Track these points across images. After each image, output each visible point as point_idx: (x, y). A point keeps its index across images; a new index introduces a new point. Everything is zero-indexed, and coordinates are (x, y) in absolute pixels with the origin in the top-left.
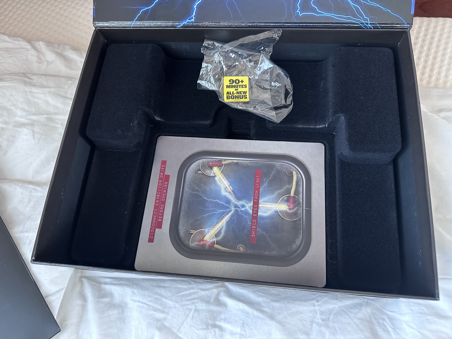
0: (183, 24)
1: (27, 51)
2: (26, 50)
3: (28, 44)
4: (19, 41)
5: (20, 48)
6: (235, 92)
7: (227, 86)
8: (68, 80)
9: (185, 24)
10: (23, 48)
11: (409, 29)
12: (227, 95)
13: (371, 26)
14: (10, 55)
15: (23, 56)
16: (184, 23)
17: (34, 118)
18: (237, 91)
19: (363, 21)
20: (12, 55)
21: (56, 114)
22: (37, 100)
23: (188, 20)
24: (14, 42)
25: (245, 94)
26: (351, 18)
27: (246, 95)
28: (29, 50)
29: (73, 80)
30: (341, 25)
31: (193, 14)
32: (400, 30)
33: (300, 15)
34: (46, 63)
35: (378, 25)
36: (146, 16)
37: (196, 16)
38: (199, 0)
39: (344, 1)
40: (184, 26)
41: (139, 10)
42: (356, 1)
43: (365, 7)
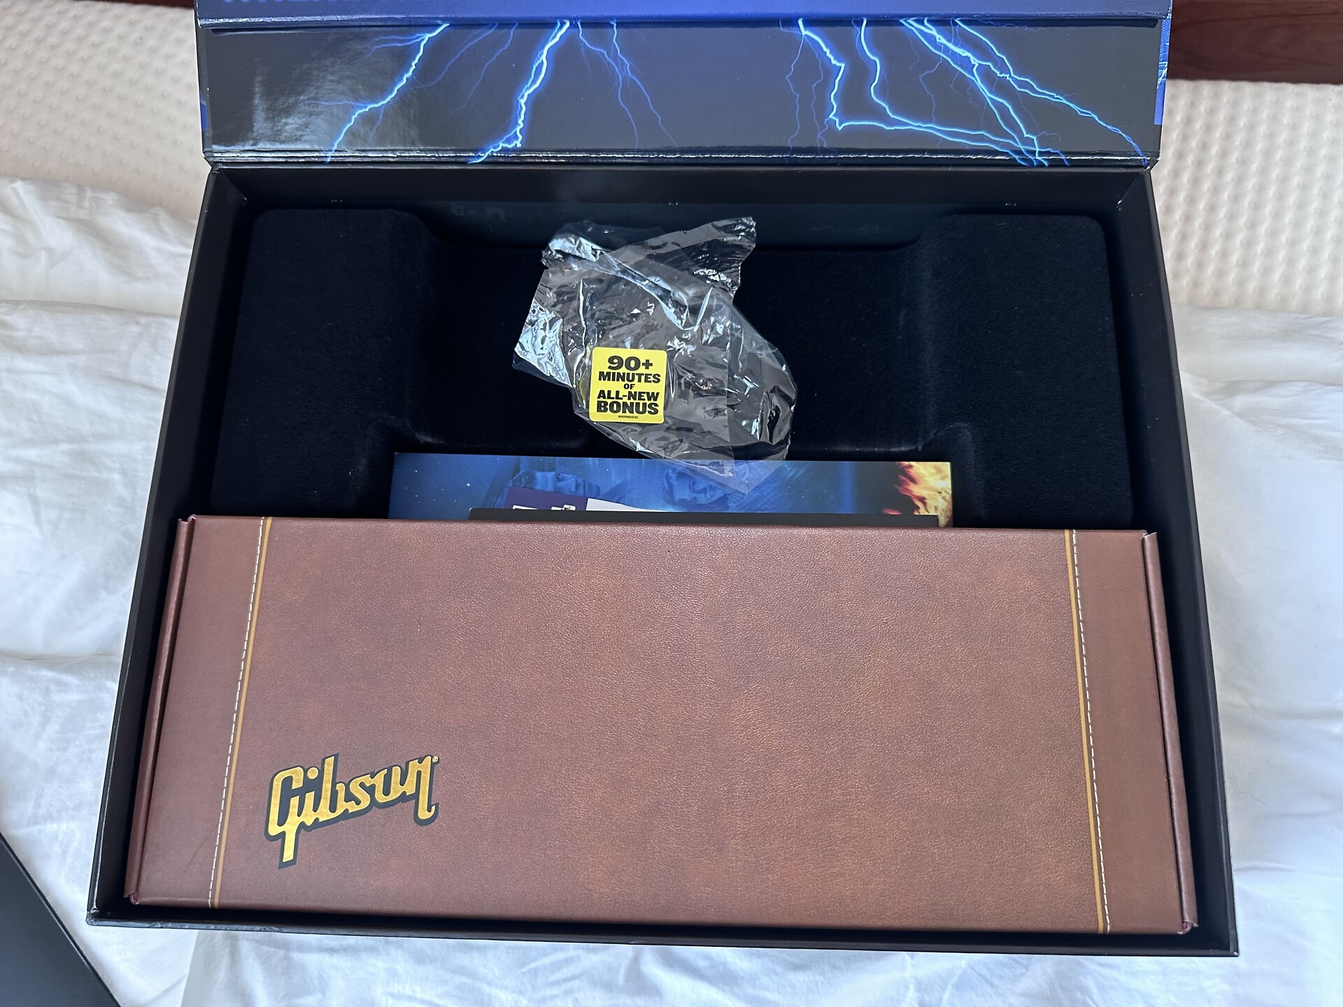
0: (487, 154)
6: (625, 392)
7: (601, 374)
8: (126, 323)
9: (495, 154)
11: (1148, 167)
12: (599, 400)
13: (1042, 161)
16: (490, 151)
17: (32, 453)
18: (629, 390)
19: (1020, 146)
21: (100, 437)
22: (34, 396)
23: (504, 142)
25: (652, 401)
26: (985, 138)
27: (655, 402)
29: (143, 320)
30: (958, 157)
31: (517, 124)
32: (1124, 170)
33: (840, 129)
34: (43, 255)
35: (1064, 158)
36: (371, 131)
37: (528, 132)
38: (534, 82)
39: (965, 85)
40: (490, 160)
41: (348, 111)
42: (1001, 87)
43: (1025, 104)
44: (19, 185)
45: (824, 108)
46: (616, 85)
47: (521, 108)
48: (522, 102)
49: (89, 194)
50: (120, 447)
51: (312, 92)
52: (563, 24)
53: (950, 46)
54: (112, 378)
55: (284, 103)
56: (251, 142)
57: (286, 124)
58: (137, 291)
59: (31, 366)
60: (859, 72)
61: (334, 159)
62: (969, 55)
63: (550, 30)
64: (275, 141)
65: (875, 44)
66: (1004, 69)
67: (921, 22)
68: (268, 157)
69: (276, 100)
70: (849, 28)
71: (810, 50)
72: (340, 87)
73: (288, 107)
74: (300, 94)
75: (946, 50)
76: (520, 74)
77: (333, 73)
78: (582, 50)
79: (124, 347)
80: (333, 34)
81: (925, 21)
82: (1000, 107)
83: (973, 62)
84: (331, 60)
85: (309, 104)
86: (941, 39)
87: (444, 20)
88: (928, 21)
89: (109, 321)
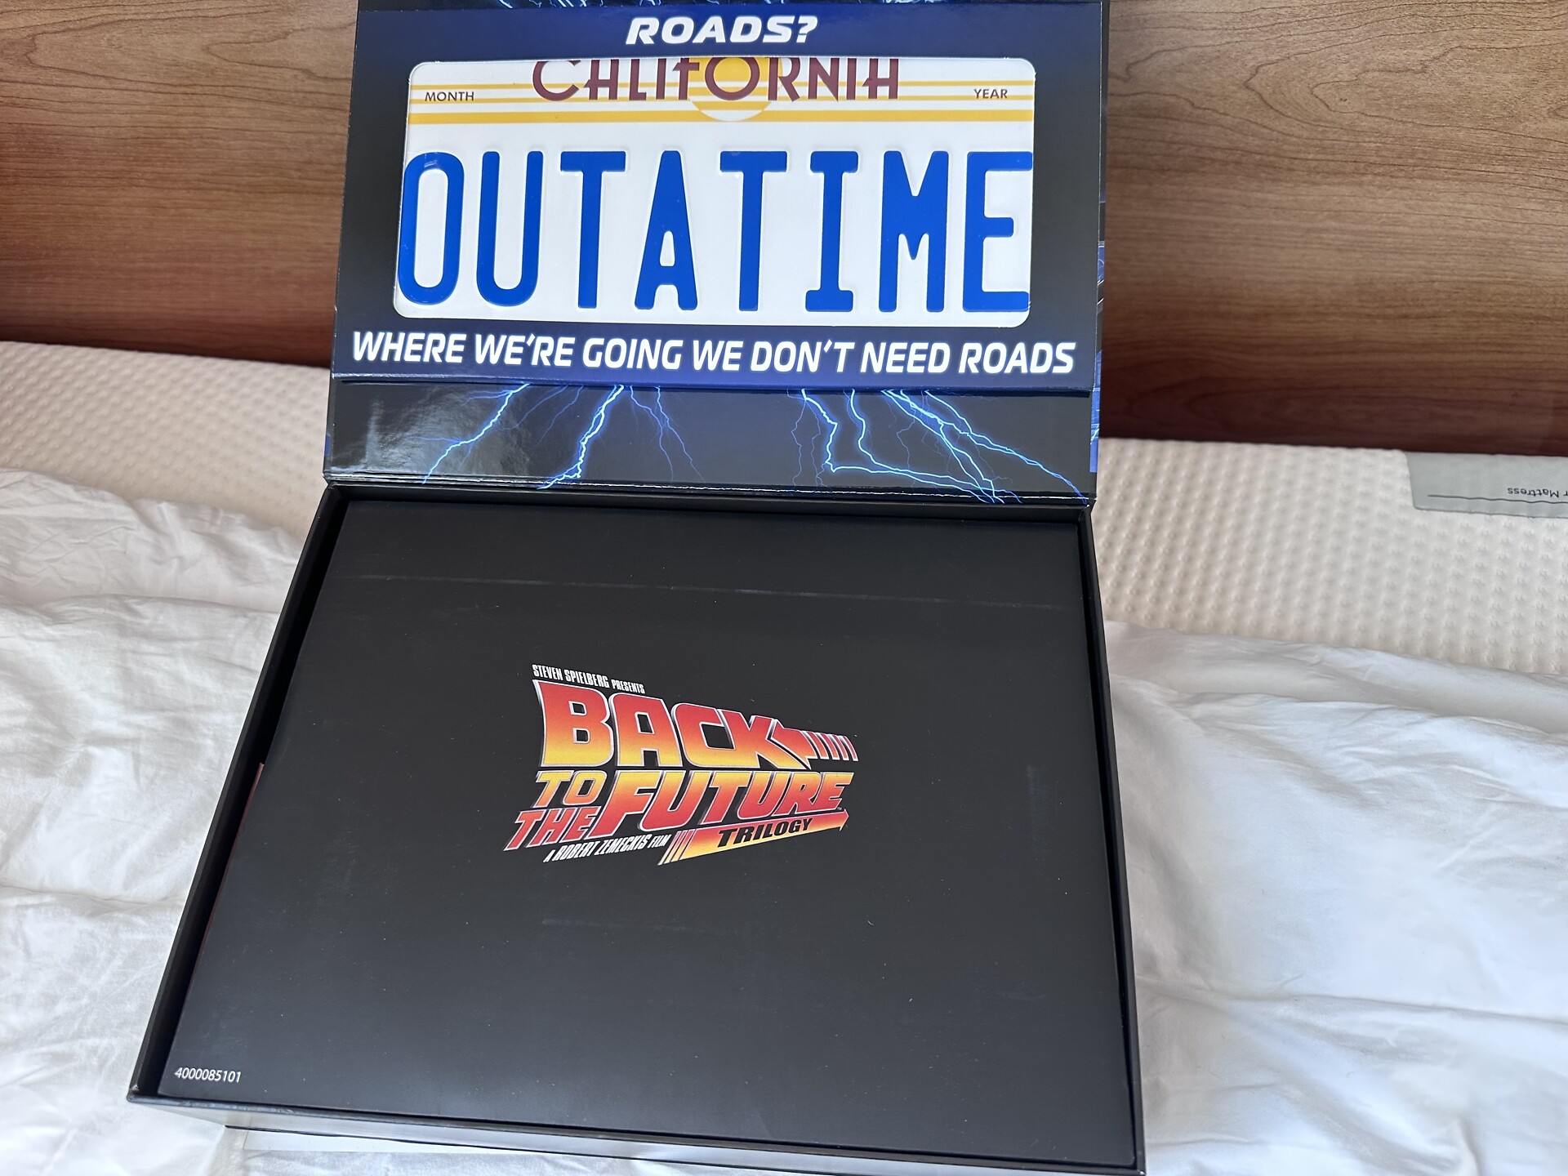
0: (553, 483)
1: (127, 528)
2: (122, 527)
3: (128, 510)
4: (103, 500)
5: (107, 520)
8: (236, 616)
9: (559, 483)
10: (114, 521)
11: (1088, 507)
13: (999, 499)
14: (78, 539)
15: (114, 543)
16: (556, 480)
19: (979, 487)
20: (82, 541)
21: (199, 708)
22: (151, 673)
23: (566, 474)
24: (90, 502)
26: (951, 481)
28: (131, 527)
29: (251, 614)
30: (929, 495)
31: (578, 461)
33: (834, 471)
34: (175, 562)
35: (1016, 497)
36: (461, 461)
37: (587, 466)
38: (593, 430)
39: (933, 440)
40: (554, 487)
41: (444, 446)
42: (963, 442)
43: (981, 455)
44: (164, 506)
45: (820, 455)
46: (658, 433)
47: (582, 449)
48: (583, 444)
49: (222, 514)
50: (217, 718)
51: (415, 430)
52: (619, 387)
53: (921, 410)
54: (218, 661)
55: (392, 438)
56: (363, 466)
57: (392, 453)
58: (249, 593)
59: (152, 649)
60: (849, 430)
61: (429, 482)
62: (937, 417)
63: (607, 392)
64: (382, 466)
65: (861, 407)
66: (964, 428)
67: (897, 392)
68: (376, 478)
69: (386, 434)
70: (841, 396)
71: (810, 412)
72: (439, 427)
73: (396, 440)
74: (406, 431)
75: (918, 414)
76: (583, 424)
77: (434, 416)
78: (633, 408)
79: (231, 636)
80: (437, 388)
81: (901, 392)
82: (961, 456)
83: (940, 423)
84: (433, 406)
85: (413, 439)
86: (913, 405)
87: (526, 380)
88: (903, 392)
89: (222, 614)
